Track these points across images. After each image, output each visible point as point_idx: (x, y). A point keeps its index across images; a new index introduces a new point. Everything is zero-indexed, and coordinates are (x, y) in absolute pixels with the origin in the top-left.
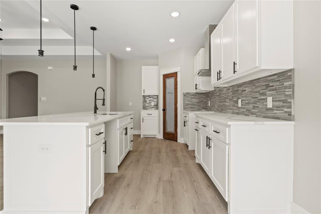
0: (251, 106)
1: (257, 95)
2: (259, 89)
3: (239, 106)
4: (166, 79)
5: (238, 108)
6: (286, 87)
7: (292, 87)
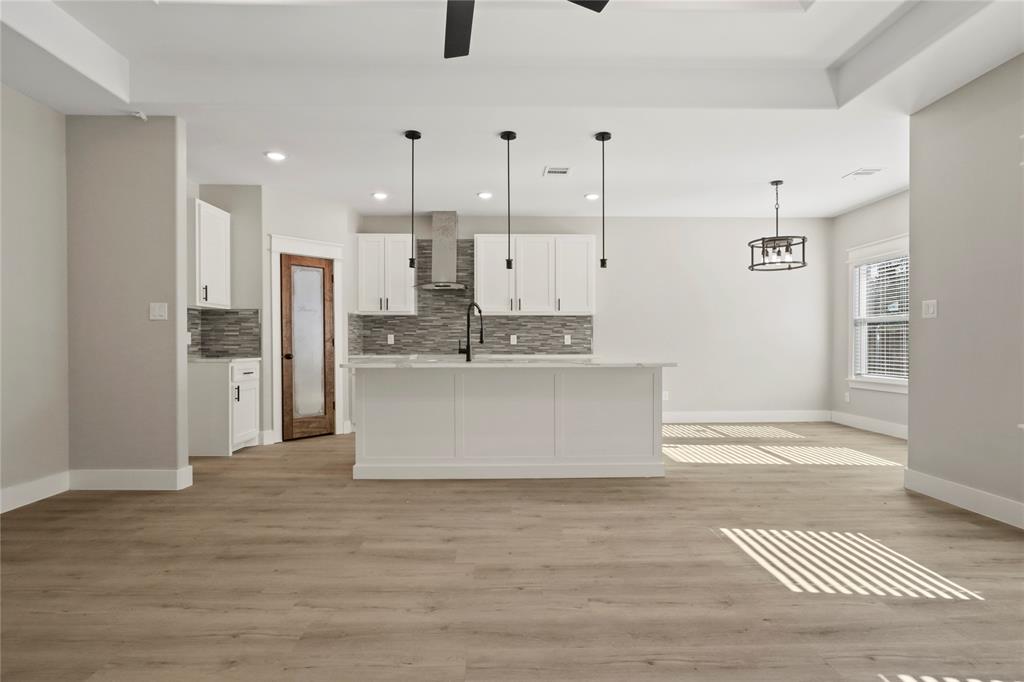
0: (538, 343)
1: (549, 332)
2: (552, 327)
3: (512, 343)
4: (293, 268)
5: (509, 345)
6: (587, 328)
7: (591, 329)
